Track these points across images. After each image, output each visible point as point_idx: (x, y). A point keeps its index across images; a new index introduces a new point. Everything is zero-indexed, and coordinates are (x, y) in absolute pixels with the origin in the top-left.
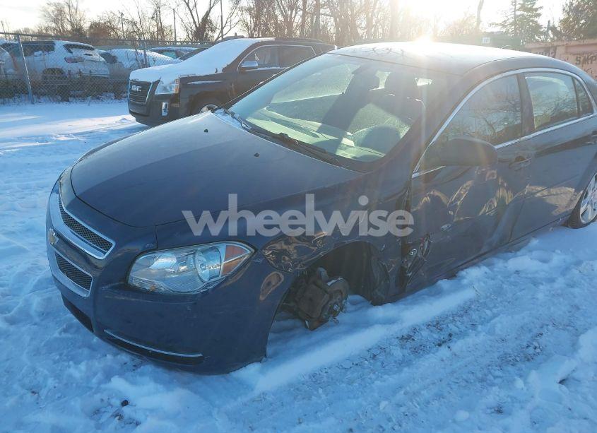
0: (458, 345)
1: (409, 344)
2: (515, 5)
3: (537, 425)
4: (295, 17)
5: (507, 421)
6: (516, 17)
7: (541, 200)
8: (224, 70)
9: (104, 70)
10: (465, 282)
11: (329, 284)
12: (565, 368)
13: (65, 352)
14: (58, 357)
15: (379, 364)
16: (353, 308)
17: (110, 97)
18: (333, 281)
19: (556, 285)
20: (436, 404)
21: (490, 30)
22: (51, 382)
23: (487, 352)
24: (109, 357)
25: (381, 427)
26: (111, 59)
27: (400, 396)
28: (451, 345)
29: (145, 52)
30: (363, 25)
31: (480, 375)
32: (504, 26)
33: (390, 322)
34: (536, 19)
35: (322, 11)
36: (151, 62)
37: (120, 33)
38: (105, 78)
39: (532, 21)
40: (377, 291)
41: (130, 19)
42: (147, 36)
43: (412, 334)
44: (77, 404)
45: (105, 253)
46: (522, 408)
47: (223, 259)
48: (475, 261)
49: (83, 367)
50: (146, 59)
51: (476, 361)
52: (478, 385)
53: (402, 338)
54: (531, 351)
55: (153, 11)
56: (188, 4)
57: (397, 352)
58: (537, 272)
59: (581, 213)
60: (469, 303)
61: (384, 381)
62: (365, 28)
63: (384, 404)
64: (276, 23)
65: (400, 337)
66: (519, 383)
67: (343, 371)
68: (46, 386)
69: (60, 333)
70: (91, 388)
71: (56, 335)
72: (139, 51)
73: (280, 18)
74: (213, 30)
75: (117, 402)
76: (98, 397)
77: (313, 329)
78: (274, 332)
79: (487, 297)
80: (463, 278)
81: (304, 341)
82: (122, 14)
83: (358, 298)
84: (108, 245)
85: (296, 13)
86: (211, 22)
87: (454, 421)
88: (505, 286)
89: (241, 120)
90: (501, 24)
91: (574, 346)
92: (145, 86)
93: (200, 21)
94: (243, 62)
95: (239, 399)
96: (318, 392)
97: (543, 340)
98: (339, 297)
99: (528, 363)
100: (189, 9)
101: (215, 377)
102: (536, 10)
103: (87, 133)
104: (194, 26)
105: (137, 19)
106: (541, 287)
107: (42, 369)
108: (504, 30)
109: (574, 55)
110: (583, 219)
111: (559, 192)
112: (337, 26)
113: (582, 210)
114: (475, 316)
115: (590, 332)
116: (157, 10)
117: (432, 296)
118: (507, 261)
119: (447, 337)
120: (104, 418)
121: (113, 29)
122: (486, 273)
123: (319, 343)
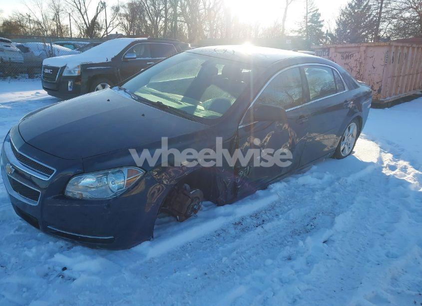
0: (267, 226)
1: (239, 227)
2: (307, 19)
3: (310, 264)
4: (159, 22)
5: (293, 262)
6: (307, 27)
7: (319, 142)
8: (113, 59)
9: (19, 58)
10: (272, 191)
11: (191, 193)
12: (326, 235)
13: (20, 243)
14: (15, 246)
15: (222, 238)
16: (206, 208)
17: (24, 77)
18: (193, 191)
19: (325, 192)
20: (255, 257)
21: (291, 34)
22: (13, 260)
23: (284, 229)
24: (51, 243)
25: (223, 271)
26: (25, 50)
27: (234, 254)
28: (263, 225)
29: (51, 45)
30: (208, 29)
31: (280, 241)
32: (300, 32)
33: (228, 215)
34: (320, 28)
35: (178, 18)
36: (56, 53)
37: (28, 30)
38: (21, 63)
39: (318, 30)
40: (220, 197)
41: (36, 20)
42: (49, 33)
43: (242, 221)
44: (33, 271)
45: (49, 177)
46: (302, 256)
47: (126, 177)
48: (278, 179)
49: (34, 250)
50: (52, 50)
51: (278, 234)
52: (279, 246)
53: (236, 224)
54: (309, 227)
55: (53, 15)
56: (80, 10)
57: (232, 232)
58: (315, 185)
59: (341, 150)
60: (274, 203)
61: (225, 247)
62: (208, 31)
63: (224, 259)
64: (146, 26)
65: (234, 223)
66: (301, 243)
67: (201, 243)
68: (10, 262)
69: (15, 232)
70: (40, 262)
71: (12, 232)
72: (47, 44)
73: (149, 22)
74: (100, 29)
75: (59, 269)
76: (46, 266)
77: (181, 221)
78: (158, 225)
79: (285, 200)
80: (271, 188)
81: (176, 228)
82: (29, 16)
83: (209, 203)
84: (51, 172)
85: (160, 19)
86: (98, 23)
87: (265, 265)
88: (296, 193)
89: (131, 93)
90: (298, 31)
91: (332, 223)
92: (55, 70)
93: (90, 22)
94: (125, 55)
95: (138, 262)
96: (186, 255)
97: (315, 221)
98: (197, 201)
99: (306, 234)
100: (81, 13)
101: (121, 251)
102: (320, 22)
103: (11, 103)
104: (85, 26)
105: (41, 20)
106: (317, 193)
107: (6, 253)
108: (300, 35)
109: (340, 53)
110: (343, 153)
111: (329, 138)
112: (189, 29)
113: (342, 148)
114: (278, 210)
115: (341, 215)
116: (57, 14)
117: (254, 199)
118: (297, 179)
119: (261, 222)
120: (52, 278)
121: (22, 27)
122: (285, 186)
123: (186, 228)
